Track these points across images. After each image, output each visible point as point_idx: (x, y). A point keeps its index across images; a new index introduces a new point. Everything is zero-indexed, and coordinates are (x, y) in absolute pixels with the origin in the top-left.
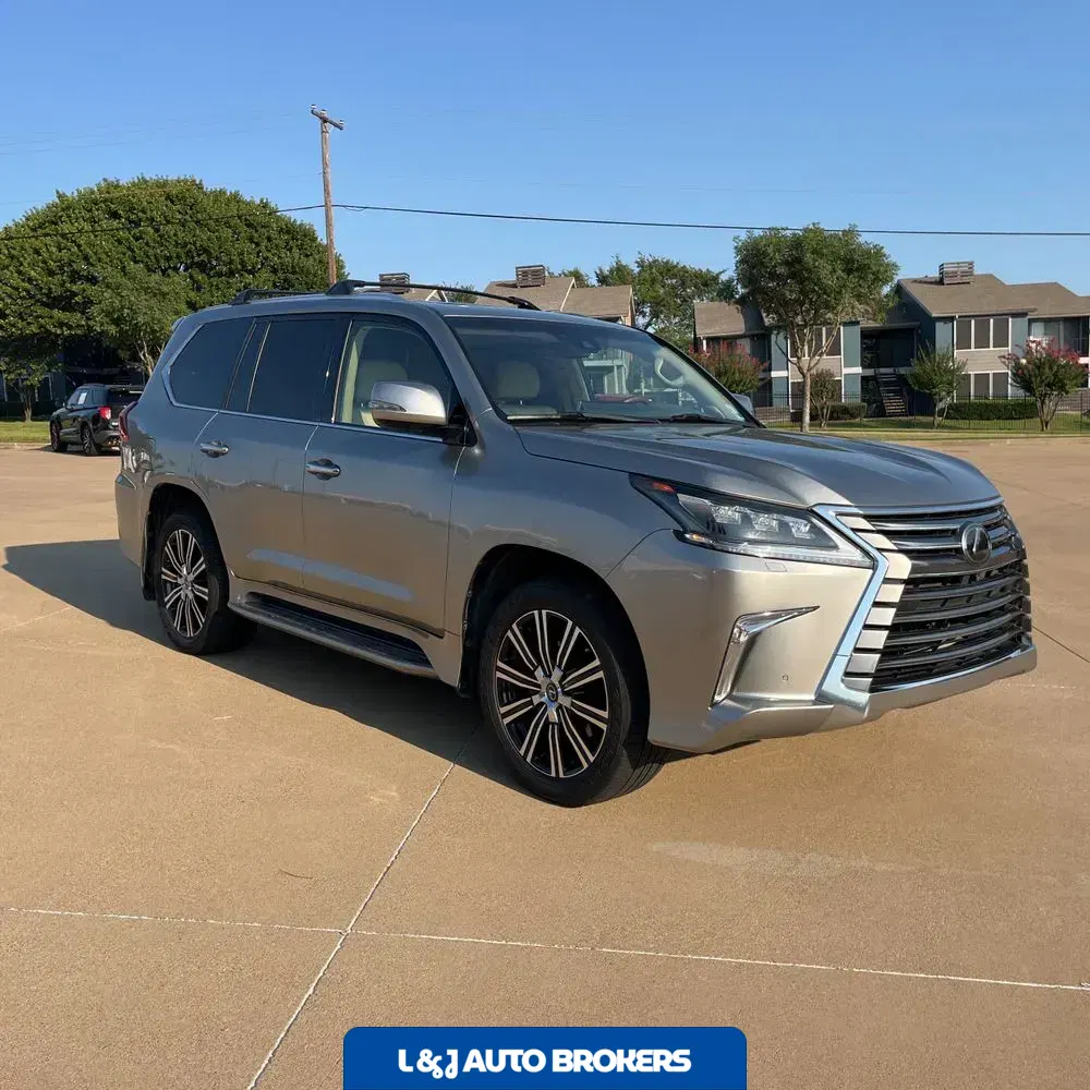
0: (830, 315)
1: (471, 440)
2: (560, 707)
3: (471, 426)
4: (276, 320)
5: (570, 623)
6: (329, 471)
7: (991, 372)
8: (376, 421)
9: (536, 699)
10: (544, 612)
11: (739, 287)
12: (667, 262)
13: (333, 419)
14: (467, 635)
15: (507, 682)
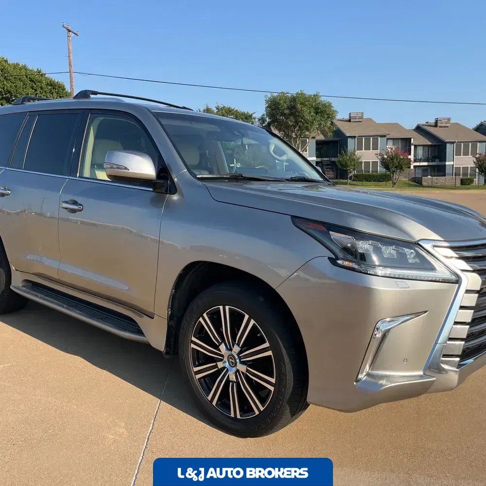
0: (307, 133)
1: (173, 189)
2: (238, 371)
3: (172, 181)
4: (41, 113)
5: (247, 317)
6: (75, 207)
7: (371, 161)
8: (109, 176)
9: (220, 365)
10: (227, 308)
11: (267, 119)
12: (229, 108)
13: (78, 175)
14: (171, 318)
15: (198, 351)
